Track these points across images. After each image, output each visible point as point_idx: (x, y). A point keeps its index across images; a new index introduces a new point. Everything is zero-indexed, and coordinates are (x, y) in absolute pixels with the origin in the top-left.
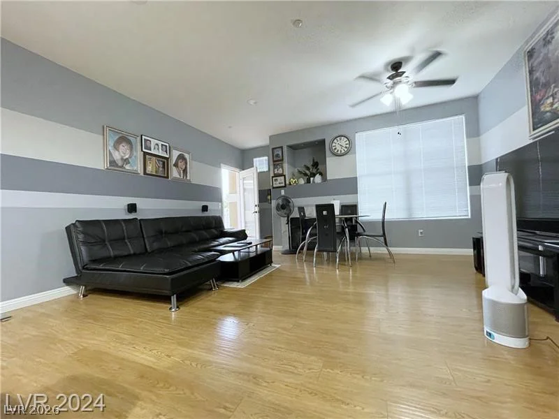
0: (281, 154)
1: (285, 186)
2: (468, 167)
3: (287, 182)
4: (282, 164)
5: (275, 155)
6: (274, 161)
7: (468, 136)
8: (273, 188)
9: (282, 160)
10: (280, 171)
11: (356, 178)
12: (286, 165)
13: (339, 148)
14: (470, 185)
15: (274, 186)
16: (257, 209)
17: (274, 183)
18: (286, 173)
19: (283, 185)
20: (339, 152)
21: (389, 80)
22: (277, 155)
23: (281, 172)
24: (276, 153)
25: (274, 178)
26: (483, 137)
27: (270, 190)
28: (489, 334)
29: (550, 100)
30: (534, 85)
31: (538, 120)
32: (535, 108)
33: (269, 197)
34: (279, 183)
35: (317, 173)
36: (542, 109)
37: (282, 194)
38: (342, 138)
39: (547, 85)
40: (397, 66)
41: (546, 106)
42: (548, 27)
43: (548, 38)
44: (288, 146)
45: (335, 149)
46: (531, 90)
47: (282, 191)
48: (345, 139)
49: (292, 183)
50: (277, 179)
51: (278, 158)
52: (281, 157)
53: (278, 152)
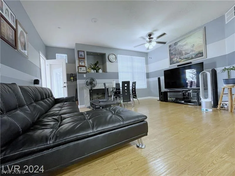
0: (83, 55)
2: (146, 73)
4: (84, 60)
5: (79, 55)
6: (79, 58)
7: (146, 64)
9: (84, 58)
10: (83, 64)
11: (118, 72)
12: (86, 61)
13: (112, 59)
14: (147, 78)
15: (79, 72)
16: (66, 85)
17: (79, 70)
18: (86, 65)
19: (85, 72)
20: (112, 61)
21: (148, 40)
22: (81, 55)
24: (80, 53)
25: (79, 67)
27: (72, 74)
28: (207, 110)
29: (176, 58)
30: (171, 54)
31: (172, 62)
32: (171, 59)
33: (72, 78)
34: (83, 71)
35: (100, 68)
36: (173, 60)
37: (84, 77)
38: (113, 55)
39: (175, 55)
40: (150, 35)
41: (175, 59)
42: (176, 42)
43: (176, 44)
44: (87, 52)
45: (111, 59)
46: (170, 55)
47: (84, 75)
48: (114, 56)
49: (89, 71)
50: (81, 68)
51: (82, 57)
52: (84, 57)
53: (81, 54)
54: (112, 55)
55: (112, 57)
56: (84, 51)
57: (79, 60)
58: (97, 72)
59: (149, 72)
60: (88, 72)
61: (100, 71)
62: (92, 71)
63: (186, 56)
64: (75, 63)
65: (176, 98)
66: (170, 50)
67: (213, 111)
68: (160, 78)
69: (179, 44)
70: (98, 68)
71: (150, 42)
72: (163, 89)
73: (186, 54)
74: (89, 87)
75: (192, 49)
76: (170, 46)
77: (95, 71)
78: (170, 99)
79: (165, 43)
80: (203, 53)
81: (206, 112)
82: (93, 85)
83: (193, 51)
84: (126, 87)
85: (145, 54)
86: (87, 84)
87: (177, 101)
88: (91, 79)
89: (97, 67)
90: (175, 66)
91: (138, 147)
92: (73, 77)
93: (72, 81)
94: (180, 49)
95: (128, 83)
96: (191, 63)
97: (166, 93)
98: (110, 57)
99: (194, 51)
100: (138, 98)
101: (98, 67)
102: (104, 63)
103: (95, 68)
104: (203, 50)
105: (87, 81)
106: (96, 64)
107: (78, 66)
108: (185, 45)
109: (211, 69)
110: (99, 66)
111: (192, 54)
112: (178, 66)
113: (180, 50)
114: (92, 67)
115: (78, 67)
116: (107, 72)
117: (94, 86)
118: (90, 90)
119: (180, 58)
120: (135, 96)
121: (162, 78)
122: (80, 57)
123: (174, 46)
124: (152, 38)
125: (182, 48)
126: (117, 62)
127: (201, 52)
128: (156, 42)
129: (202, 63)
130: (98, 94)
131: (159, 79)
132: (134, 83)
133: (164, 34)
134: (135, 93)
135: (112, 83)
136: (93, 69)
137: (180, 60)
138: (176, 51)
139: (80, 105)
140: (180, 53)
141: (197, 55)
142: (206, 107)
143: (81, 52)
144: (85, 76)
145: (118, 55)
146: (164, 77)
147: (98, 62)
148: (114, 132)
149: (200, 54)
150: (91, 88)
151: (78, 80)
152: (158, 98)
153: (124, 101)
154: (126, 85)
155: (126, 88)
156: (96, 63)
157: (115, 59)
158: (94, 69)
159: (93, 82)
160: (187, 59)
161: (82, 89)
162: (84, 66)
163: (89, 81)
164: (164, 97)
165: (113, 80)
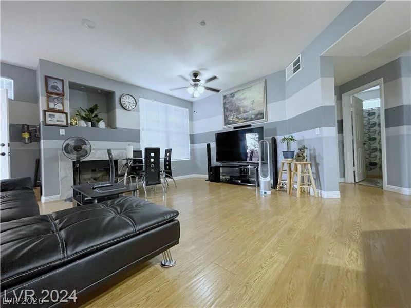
0: (60, 87)
1: (67, 126)
2: (190, 135)
3: (69, 122)
4: (62, 99)
5: (49, 85)
6: (48, 92)
7: (190, 121)
8: (46, 125)
9: (63, 95)
10: (59, 107)
11: (139, 130)
12: (66, 102)
13: (127, 104)
14: (190, 144)
16: (5, 150)
17: (48, 119)
18: (67, 110)
19: (64, 123)
20: (128, 107)
21: (192, 82)
22: (55, 87)
23: (62, 109)
24: (52, 83)
25: (47, 113)
26: (194, 122)
27: (28, 126)
28: (265, 193)
29: (232, 117)
30: (226, 109)
31: (227, 122)
32: (226, 117)
33: (26, 135)
34: (58, 121)
35: (102, 119)
36: (229, 119)
37: (61, 134)
38: (131, 97)
39: (231, 111)
40: (196, 75)
41: (230, 118)
42: (233, 91)
43: (232, 95)
44: (70, 83)
45: (125, 104)
46: (224, 110)
47: (60, 130)
48: (133, 99)
49: (74, 124)
50: (54, 116)
51: (55, 91)
52: (61, 92)
53: (55, 84)
54: (127, 96)
55: (127, 101)
56: (63, 80)
57: (48, 97)
58: (93, 125)
59: (195, 133)
60: (71, 124)
61: (102, 125)
62: (83, 123)
63: (245, 115)
64: (36, 101)
65: (231, 176)
66: (225, 104)
67: (272, 193)
68: (209, 144)
69: (237, 96)
70: (96, 118)
71: (196, 85)
72: (215, 163)
73: (245, 112)
74: (74, 156)
75: (251, 106)
76: (225, 97)
77: (90, 123)
78: (224, 177)
79: (218, 91)
80: (263, 114)
81: (265, 196)
82: (81, 152)
83: (252, 109)
84: (152, 157)
85: (189, 104)
86: (67, 149)
87: (232, 181)
88: (77, 140)
89: (94, 117)
90: (230, 128)
91: (163, 266)
92: (30, 134)
93: (27, 141)
94: (237, 104)
95: (157, 151)
96: (249, 126)
97: (217, 169)
98: (123, 100)
99: (254, 110)
100: (173, 178)
101: (96, 116)
102: (110, 109)
103: (91, 117)
104: (263, 110)
105: (68, 145)
106: (91, 111)
107: (46, 109)
108: (244, 99)
109: (271, 137)
110: (98, 115)
111: (252, 113)
112: (235, 128)
113: (238, 106)
114: (83, 114)
115: (45, 112)
116: (116, 128)
117: (86, 153)
118: (74, 162)
119: (238, 118)
120: (169, 174)
121: (213, 145)
122: (50, 90)
123: (230, 99)
124: (199, 80)
125: (240, 103)
126: (138, 111)
127: (262, 112)
128: (204, 87)
129: (262, 127)
130: (94, 171)
131: (209, 146)
132: (169, 152)
133: (215, 78)
134: (170, 169)
135: (126, 149)
136: (84, 118)
137: (237, 120)
138: (232, 105)
139: (45, 196)
140: (238, 110)
141: (257, 115)
142: (265, 189)
143: (56, 81)
144: (62, 132)
145: (140, 98)
146: (215, 143)
147: (96, 107)
148: (115, 248)
149: (260, 115)
150: (77, 158)
151: (42, 141)
152: (207, 176)
153: (149, 183)
154: (152, 155)
155: (152, 160)
156: (91, 108)
157: (134, 105)
158: (86, 119)
159: (83, 147)
160: (246, 119)
161: (54, 159)
162: (62, 112)
163: (72, 143)
164: (214, 175)
165: (129, 145)
